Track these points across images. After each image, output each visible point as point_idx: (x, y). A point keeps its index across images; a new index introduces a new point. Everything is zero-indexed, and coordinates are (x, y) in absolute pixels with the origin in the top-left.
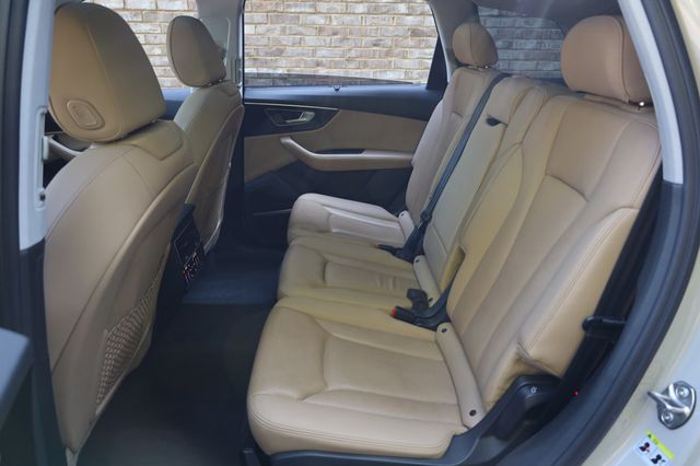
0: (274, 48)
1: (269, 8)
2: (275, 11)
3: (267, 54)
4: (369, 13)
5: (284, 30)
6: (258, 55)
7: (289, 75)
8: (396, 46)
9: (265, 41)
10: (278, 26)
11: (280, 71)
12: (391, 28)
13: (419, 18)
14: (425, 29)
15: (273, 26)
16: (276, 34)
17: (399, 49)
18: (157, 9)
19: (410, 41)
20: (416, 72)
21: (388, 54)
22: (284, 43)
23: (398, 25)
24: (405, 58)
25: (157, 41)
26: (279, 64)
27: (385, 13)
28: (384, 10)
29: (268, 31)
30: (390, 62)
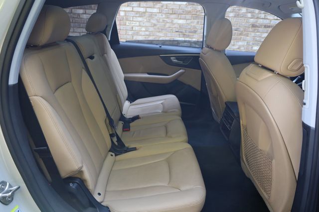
0: (193, 30)
1: (193, 13)
2: (196, 14)
3: (190, 32)
4: (235, 17)
5: (198, 22)
6: (186, 32)
7: (198, 41)
8: (245, 31)
9: (190, 27)
10: (196, 21)
11: (194, 40)
12: (244, 24)
13: (256, 20)
14: (257, 24)
15: (194, 21)
16: (195, 24)
17: (246, 32)
18: (146, 12)
19: (251, 29)
20: (251, 42)
21: (241, 34)
22: (198, 28)
23: (246, 22)
24: (247, 36)
25: (144, 25)
26: (194, 37)
27: (242, 17)
28: (242, 16)
29: (191, 22)
30: (241, 38)
